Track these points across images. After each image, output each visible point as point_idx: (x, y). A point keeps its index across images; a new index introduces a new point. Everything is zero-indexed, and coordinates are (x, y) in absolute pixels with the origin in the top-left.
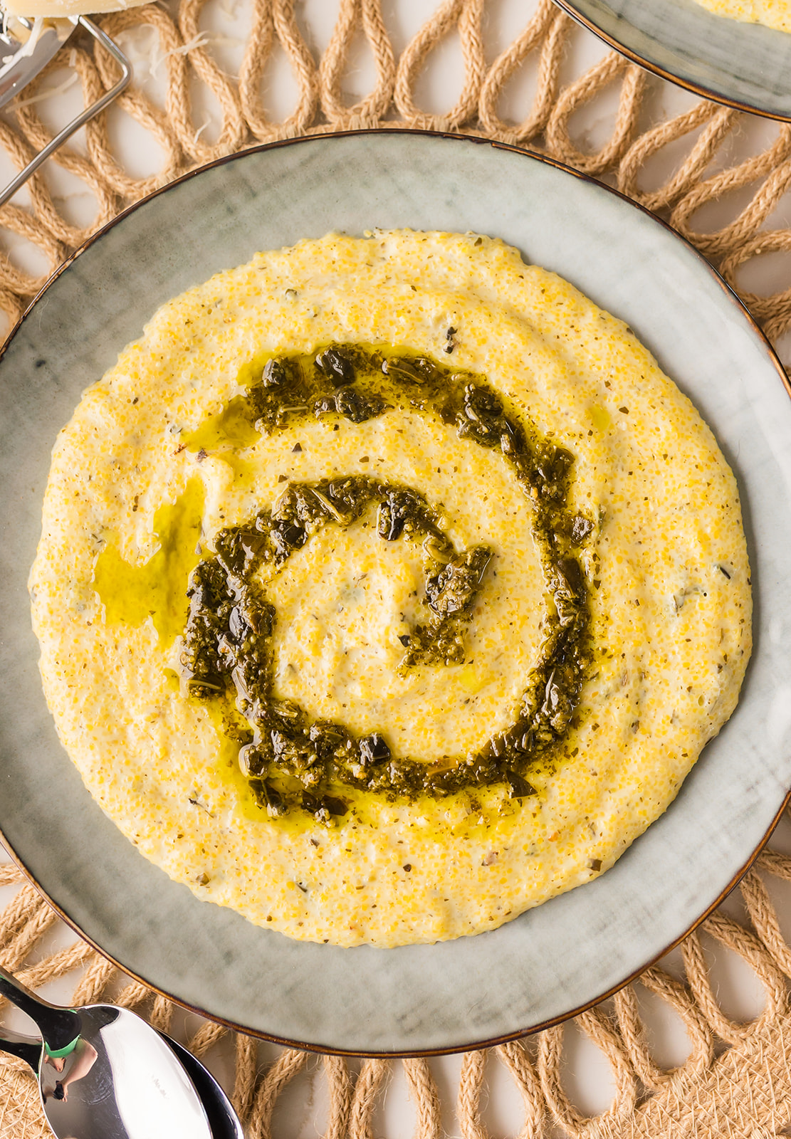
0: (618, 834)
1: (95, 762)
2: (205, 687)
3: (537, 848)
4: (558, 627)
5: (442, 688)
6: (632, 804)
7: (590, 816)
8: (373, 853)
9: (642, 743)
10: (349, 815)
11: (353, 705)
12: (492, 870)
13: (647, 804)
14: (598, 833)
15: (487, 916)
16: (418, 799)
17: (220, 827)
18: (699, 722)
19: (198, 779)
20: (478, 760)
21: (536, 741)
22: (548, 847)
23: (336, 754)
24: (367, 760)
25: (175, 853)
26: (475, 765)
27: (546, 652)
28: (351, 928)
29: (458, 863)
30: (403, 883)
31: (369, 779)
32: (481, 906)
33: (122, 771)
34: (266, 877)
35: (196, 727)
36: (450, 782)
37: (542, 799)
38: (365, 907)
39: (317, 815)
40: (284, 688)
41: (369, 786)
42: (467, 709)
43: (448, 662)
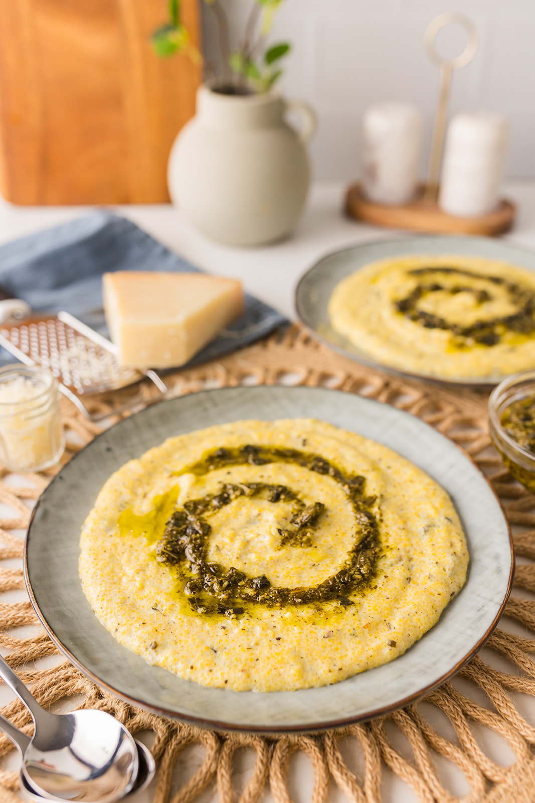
0: (405, 629)
1: (101, 591)
2: (169, 555)
3: (357, 631)
4: (362, 535)
5: (300, 558)
6: (411, 615)
7: (387, 619)
8: (258, 630)
9: (413, 587)
10: (245, 614)
11: (250, 563)
12: (330, 640)
13: (420, 615)
14: (392, 628)
15: (327, 669)
16: (285, 606)
17: (168, 620)
18: (445, 580)
19: (159, 598)
20: (320, 586)
21: (353, 579)
22: (363, 632)
23: (239, 584)
24: (257, 585)
25: (139, 632)
26: (319, 588)
27: (356, 543)
28: (242, 671)
29: (309, 636)
30: (275, 646)
31: (257, 595)
32: (323, 663)
33: (115, 595)
34: (192, 644)
35: (161, 576)
36: (304, 596)
37: (358, 608)
38: (252, 660)
39: (226, 613)
40: (213, 558)
41: (257, 599)
42: (314, 569)
43: (303, 545)
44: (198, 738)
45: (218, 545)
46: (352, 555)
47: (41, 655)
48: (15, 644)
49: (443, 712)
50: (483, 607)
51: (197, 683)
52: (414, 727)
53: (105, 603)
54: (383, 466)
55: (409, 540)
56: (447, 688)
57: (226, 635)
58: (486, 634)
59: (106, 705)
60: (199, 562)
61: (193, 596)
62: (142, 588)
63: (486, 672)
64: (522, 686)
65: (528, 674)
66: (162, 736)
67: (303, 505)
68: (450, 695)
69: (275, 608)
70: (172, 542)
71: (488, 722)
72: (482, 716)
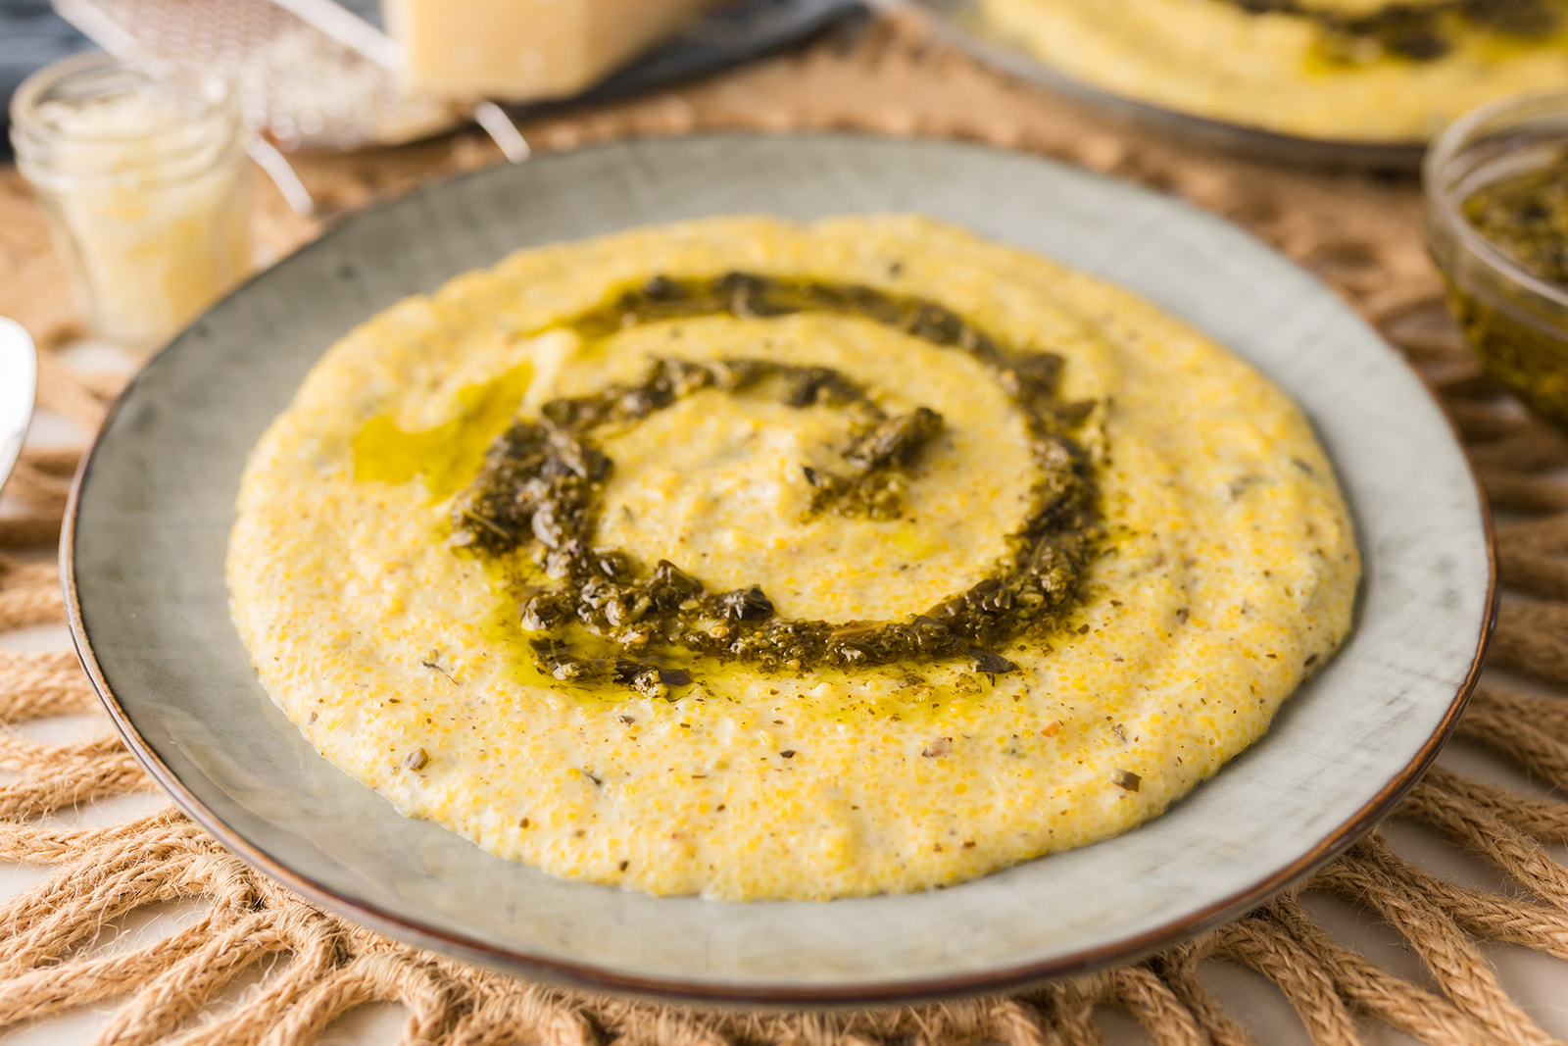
0: (1167, 744)
1: (280, 616)
2: (486, 528)
3: (1022, 743)
4: (1048, 494)
5: (865, 546)
6: (1187, 707)
7: (1115, 716)
8: (728, 728)
9: (1196, 635)
10: (693, 686)
11: (719, 556)
12: (941, 764)
13: (1213, 708)
14: (1130, 738)
15: (929, 843)
16: (815, 670)
17: (467, 696)
18: (1290, 619)
19: (445, 637)
20: (919, 620)
21: (1017, 604)
22: (1043, 746)
23: (682, 607)
24: (733, 611)
25: (379, 723)
26: (914, 624)
27: (1030, 513)
28: (674, 836)
29: (880, 750)
30: (777, 774)
31: (733, 637)
32: (919, 825)
33: (321, 626)
34: (532, 760)
35: (459, 582)
36: (871, 643)
37: (1030, 681)
38: (704, 809)
39: (638, 680)
40: (611, 537)
41: (732, 648)
42: (903, 577)
43: (875, 512)
44: (534, 1029)
45: (629, 505)
46: (1018, 544)
47: (101, 792)
48: (27, 758)
49: (1276, 988)
50: (1404, 692)
51: (538, 869)
52: (1184, 1020)
53: (288, 646)
54: (1116, 332)
55: (1186, 513)
56: (1289, 921)
57: (634, 739)
58: (1413, 760)
59: (270, 926)
60: (571, 544)
61: (545, 634)
62: (401, 609)
63: (1406, 883)
64: (1516, 921)
65: (1533, 890)
66: (427, 1017)
67: (882, 417)
68: (1298, 939)
69: (783, 673)
70: (498, 495)
71: (1412, 1018)
72: (1396, 1001)
